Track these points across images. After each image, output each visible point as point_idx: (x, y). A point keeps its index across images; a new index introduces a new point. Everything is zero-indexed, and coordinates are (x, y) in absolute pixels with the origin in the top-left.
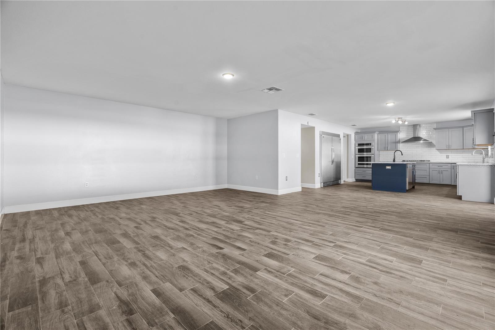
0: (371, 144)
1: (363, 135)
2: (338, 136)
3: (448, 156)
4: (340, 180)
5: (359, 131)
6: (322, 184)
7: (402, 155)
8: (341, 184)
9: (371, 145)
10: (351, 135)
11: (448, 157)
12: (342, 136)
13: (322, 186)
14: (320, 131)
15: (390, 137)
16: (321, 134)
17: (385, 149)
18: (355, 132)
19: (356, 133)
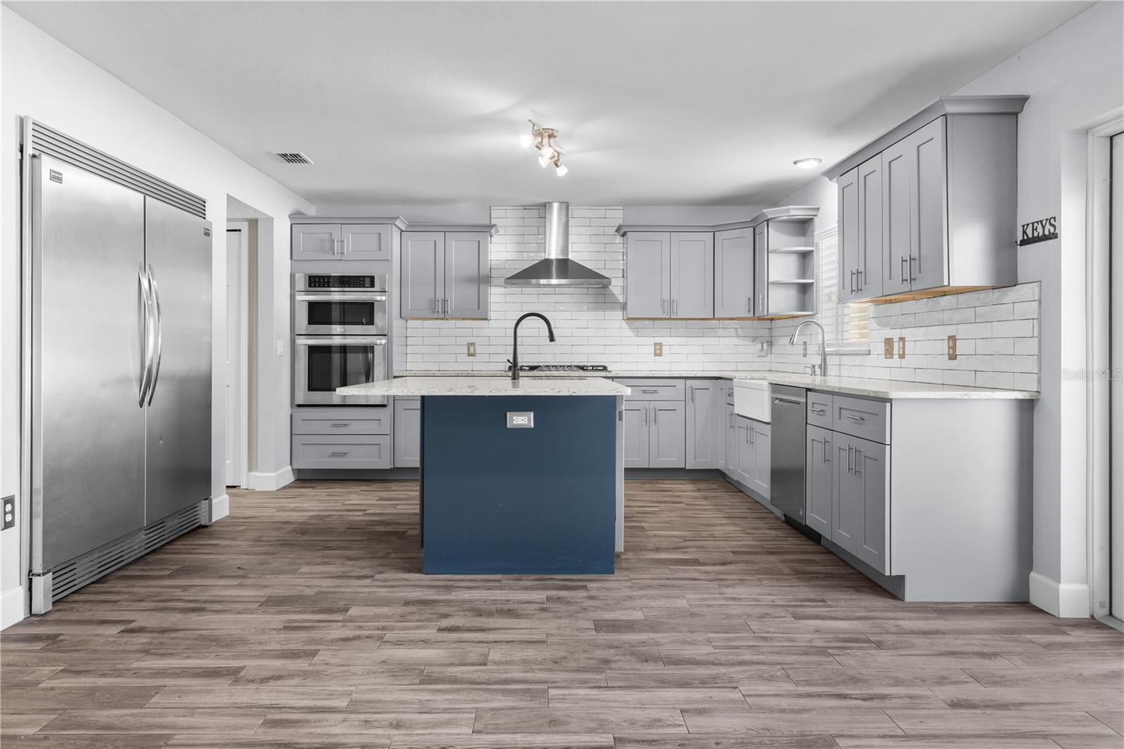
0: (372, 278)
1: (335, 230)
2: (196, 206)
3: (661, 344)
4: (204, 504)
5: (312, 211)
6: (42, 585)
7: (552, 338)
8: (212, 526)
9: (372, 285)
10: (270, 220)
11: (661, 350)
12: (217, 216)
13: (41, 605)
14: (22, 122)
15: (458, 252)
16: (29, 151)
17: (434, 310)
18: (289, 212)
19: (297, 219)
